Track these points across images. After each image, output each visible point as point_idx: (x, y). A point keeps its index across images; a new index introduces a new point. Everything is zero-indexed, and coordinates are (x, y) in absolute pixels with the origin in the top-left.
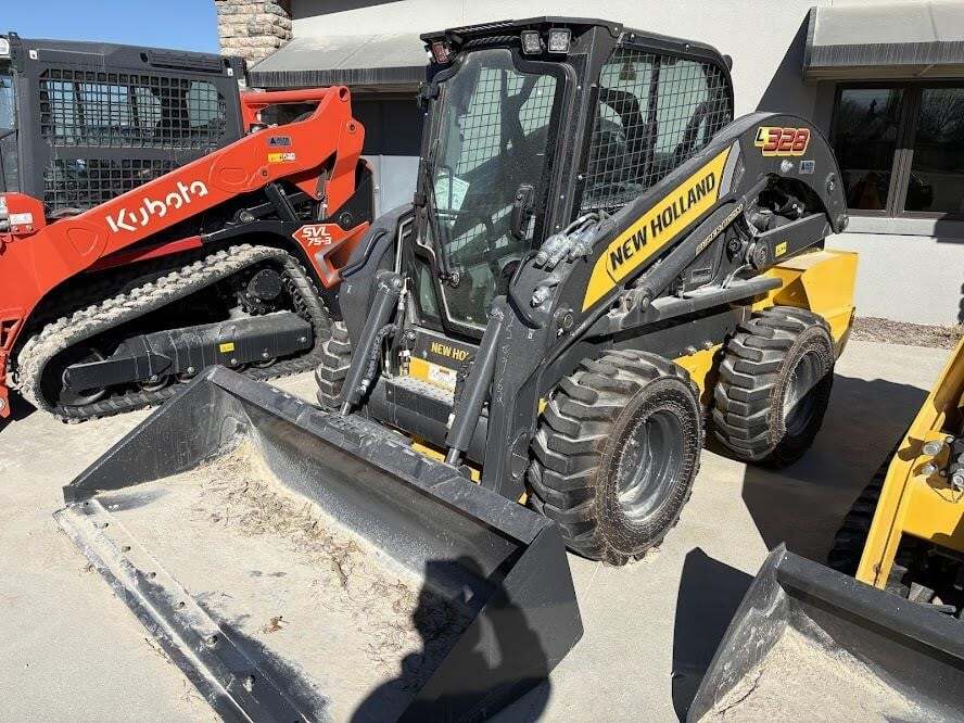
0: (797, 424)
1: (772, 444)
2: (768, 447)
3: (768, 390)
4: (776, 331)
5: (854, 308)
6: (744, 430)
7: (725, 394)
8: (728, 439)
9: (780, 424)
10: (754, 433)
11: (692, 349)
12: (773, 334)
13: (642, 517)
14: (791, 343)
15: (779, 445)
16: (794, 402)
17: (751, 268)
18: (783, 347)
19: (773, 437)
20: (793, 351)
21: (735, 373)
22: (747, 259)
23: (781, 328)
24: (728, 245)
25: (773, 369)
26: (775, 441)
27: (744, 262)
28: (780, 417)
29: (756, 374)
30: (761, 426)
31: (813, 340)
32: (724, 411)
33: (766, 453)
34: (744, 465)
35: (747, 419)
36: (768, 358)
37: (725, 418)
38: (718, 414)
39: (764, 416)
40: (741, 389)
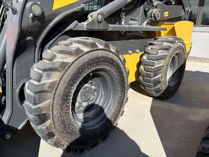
0: (172, 83)
1: (162, 90)
2: (161, 91)
3: (161, 66)
4: (164, 43)
5: (192, 43)
6: (151, 84)
7: (143, 69)
8: (145, 88)
9: (166, 82)
10: (155, 85)
11: (130, 52)
12: (163, 44)
13: (94, 126)
14: (171, 47)
15: (165, 90)
16: (171, 74)
17: (154, 20)
18: (167, 49)
19: (163, 86)
20: (171, 51)
21: (147, 60)
22: (153, 16)
23: (166, 41)
24: (145, 8)
25: (163, 58)
26: (164, 88)
27: (151, 17)
28: (166, 78)
29: (156, 60)
30: (158, 82)
31: (179, 48)
32: (143, 76)
33: (160, 93)
34: (152, 98)
35: (152, 79)
36: (161, 53)
37: (144, 79)
38: (141, 78)
39: (159, 78)
40: (150, 67)
